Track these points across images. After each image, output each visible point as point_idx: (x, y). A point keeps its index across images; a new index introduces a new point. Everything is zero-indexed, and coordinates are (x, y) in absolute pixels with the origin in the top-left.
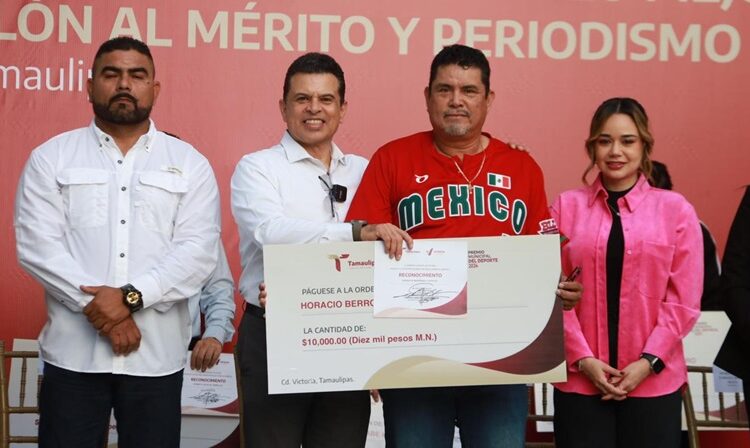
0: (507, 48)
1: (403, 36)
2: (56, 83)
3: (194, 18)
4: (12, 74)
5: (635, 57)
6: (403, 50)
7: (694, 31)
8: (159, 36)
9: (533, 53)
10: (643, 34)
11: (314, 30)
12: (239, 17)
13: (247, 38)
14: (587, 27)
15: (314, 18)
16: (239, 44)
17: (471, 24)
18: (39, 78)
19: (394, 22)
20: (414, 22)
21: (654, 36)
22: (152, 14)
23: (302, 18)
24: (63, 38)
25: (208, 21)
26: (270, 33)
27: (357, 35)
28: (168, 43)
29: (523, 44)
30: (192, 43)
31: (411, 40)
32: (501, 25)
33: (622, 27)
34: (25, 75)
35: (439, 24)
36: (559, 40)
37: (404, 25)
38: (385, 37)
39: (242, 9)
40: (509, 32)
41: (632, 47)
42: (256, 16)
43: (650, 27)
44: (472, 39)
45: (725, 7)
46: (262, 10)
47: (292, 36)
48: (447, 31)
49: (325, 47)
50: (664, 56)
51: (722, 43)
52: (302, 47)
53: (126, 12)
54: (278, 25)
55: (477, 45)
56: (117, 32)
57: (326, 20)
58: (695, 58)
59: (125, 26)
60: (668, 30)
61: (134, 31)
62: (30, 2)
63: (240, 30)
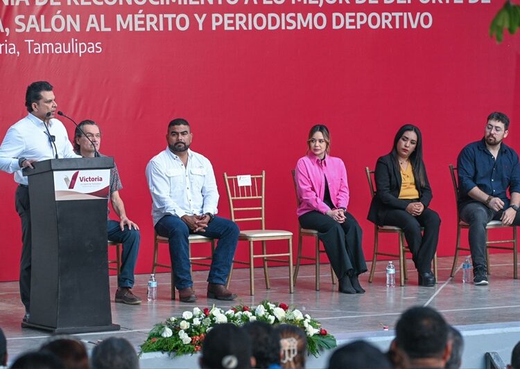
0: (240, 26)
1: (200, 22)
2: (67, 50)
3: (119, 17)
4: (50, 46)
5: (288, 28)
6: (201, 28)
7: (310, 15)
8: (105, 27)
9: (250, 28)
10: (291, 18)
11: (166, 20)
12: (136, 16)
13: (140, 26)
14: (270, 15)
15: (166, 16)
16: (137, 29)
17: (226, 16)
18: (60, 48)
19: (196, 16)
20: (204, 15)
21: (295, 19)
22: (102, 17)
23: (161, 16)
24: (69, 29)
25: (125, 19)
26: (149, 23)
27: (183, 22)
28: (109, 29)
29: (246, 24)
30: (119, 29)
31: (204, 24)
32: (238, 16)
33: (283, 15)
34: (55, 47)
35: (214, 16)
36: (260, 22)
37: (200, 17)
38: (194, 23)
39: (138, 13)
40: (241, 19)
41: (287, 24)
42: (143, 16)
43: (293, 15)
44: (227, 22)
45: (320, 5)
46: (145, 13)
47: (157, 25)
48: (217, 19)
49: (170, 28)
50: (299, 28)
51: (320, 21)
52: (161, 29)
53: (92, 17)
54: (152, 19)
55: (229, 25)
56: (89, 25)
57: (170, 16)
58: (311, 27)
59: (92, 23)
60: (300, 16)
61: (96, 25)
62: (56, 14)
63: (137, 23)
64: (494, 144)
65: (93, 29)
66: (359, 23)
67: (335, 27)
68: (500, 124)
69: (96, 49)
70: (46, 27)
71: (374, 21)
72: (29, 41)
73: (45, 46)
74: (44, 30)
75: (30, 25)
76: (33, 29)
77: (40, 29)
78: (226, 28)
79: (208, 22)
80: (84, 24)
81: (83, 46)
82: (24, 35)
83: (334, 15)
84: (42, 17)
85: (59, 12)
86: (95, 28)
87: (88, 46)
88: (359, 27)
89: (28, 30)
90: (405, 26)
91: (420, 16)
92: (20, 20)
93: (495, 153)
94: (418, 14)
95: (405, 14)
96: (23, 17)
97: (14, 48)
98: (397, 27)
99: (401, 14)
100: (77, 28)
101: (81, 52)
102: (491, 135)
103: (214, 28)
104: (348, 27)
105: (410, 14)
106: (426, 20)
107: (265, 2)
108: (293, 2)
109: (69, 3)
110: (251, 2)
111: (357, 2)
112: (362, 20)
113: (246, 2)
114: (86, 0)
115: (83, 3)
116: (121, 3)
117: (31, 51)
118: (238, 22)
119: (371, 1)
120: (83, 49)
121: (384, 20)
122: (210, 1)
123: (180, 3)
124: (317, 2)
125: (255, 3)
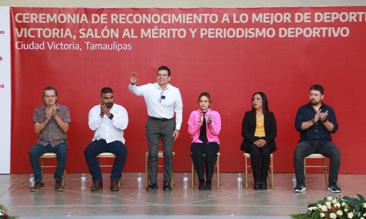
0: (219, 36)
1: (193, 33)
2: (110, 48)
3: (143, 31)
4: (100, 46)
5: (250, 37)
6: (193, 36)
7: (264, 30)
8: (134, 35)
9: (225, 37)
10: (252, 31)
11: (171, 32)
12: (153, 30)
13: (155, 35)
14: (238, 30)
15: (171, 29)
16: (153, 37)
17: (210, 30)
18: (106, 47)
19: (191, 30)
20: (196, 30)
21: (254, 31)
22: (132, 30)
23: (168, 29)
24: (112, 37)
25: (146, 31)
26: (161, 34)
27: (182, 33)
28: (136, 37)
29: (223, 34)
30: (142, 37)
31: (195, 34)
32: (217, 30)
33: (246, 29)
34: (103, 46)
35: (202, 30)
36: (231, 33)
37: (193, 30)
38: (189, 33)
39: (154, 28)
40: (219, 31)
41: (249, 34)
42: (157, 30)
44: (210, 33)
45: (271, 23)
46: (159, 28)
47: (166, 34)
48: (204, 32)
49: (174, 36)
50: (257, 36)
51: (271, 33)
52: (169, 37)
53: (126, 30)
54: (163, 32)
55: (212, 35)
56: (124, 35)
57: (174, 30)
58: (264, 36)
59: (126, 33)
60: (257, 30)
61: (128, 34)
62: (104, 28)
63: (154, 33)
64: (316, 104)
65: (126, 37)
66: (297, 34)
67: (280, 36)
69: (128, 48)
70: (98, 35)
71: (308, 32)
72: (88, 43)
73: (97, 46)
74: (96, 37)
75: (88, 34)
76: (90, 36)
77: (94, 36)
78: (210, 36)
79: (198, 33)
80: (121, 34)
81: (120, 46)
82: (86, 39)
83: (280, 29)
84: (96, 30)
85: (106, 27)
86: (128, 36)
87: (123, 46)
89: (87, 37)
90: (330, 35)
91: (340, 30)
92: (83, 31)
94: (339, 28)
95: (330, 28)
96: (84, 29)
97: (78, 47)
98: (324, 36)
99: (327, 28)
100: (117, 36)
101: (119, 49)
103: (202, 37)
104: (290, 36)
105: (333, 29)
106: (345, 32)
107: (235, 22)
108: (253, 22)
109: (112, 22)
110: (226, 22)
111: (297, 21)
112: (299, 32)
113: (223, 22)
114: (123, 20)
115: (121, 22)
116: (144, 22)
117: (89, 48)
118: (217, 33)
119: (306, 21)
120: (120, 47)
121: (315, 32)
122: (200, 21)
123: (181, 22)
124: (269, 22)
125: (229, 22)
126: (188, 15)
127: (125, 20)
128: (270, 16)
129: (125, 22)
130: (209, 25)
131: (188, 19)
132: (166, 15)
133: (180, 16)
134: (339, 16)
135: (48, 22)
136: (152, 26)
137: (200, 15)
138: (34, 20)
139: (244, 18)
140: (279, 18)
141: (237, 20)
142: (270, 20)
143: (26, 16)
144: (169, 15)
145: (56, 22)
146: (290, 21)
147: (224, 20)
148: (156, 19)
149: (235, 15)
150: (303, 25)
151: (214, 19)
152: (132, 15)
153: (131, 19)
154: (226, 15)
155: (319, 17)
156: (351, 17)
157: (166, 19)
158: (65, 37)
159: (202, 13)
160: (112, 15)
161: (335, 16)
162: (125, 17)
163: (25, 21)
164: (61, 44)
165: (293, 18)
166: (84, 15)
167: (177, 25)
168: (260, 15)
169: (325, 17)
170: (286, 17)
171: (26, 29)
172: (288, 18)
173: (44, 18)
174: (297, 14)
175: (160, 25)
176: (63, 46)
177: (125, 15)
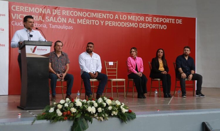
0: (114, 25)
1: (102, 23)
2: (62, 28)
3: (78, 20)
4: (57, 26)
5: (127, 26)
6: (102, 25)
7: (133, 23)
8: (74, 22)
9: (116, 26)
10: (128, 24)
11: (92, 22)
12: (83, 20)
13: (84, 23)
14: (122, 23)
15: (92, 20)
16: (83, 23)
17: (110, 22)
18: (60, 27)
19: (101, 21)
20: (103, 21)
21: (129, 24)
22: (73, 19)
23: (91, 20)
24: (63, 22)
26: (87, 22)
27: (97, 23)
28: (75, 23)
29: (115, 24)
30: (78, 23)
32: (113, 22)
33: (126, 23)
34: (58, 27)
35: (106, 22)
36: (119, 24)
38: (100, 23)
41: (127, 25)
42: (85, 20)
43: (129, 23)
44: (110, 23)
45: (136, 21)
47: (90, 23)
48: (107, 23)
49: (93, 24)
50: (130, 26)
51: (136, 25)
52: (91, 24)
53: (70, 19)
55: (110, 24)
56: (69, 21)
57: (93, 21)
58: (133, 27)
59: (70, 20)
60: (130, 23)
61: (71, 21)
62: (59, 17)
63: (83, 22)
64: (186, 56)
65: (70, 22)
66: (147, 26)
67: (140, 27)
68: (188, 49)
69: (71, 28)
70: (56, 21)
71: (151, 26)
72: (50, 24)
73: (55, 26)
74: (55, 21)
75: (51, 20)
76: (52, 21)
77: (54, 21)
78: (110, 25)
79: (104, 23)
80: (67, 21)
82: (49, 22)
83: (140, 24)
84: (55, 18)
85: (60, 17)
86: (71, 22)
87: (69, 27)
88: (147, 28)
89: (50, 21)
90: (159, 28)
91: (163, 26)
92: (48, 18)
93: (187, 58)
96: (49, 17)
97: (46, 26)
98: (157, 28)
99: (158, 25)
100: (65, 22)
102: (186, 53)
103: (106, 25)
104: (144, 27)
105: (161, 25)
106: (165, 27)
107: (121, 19)
108: (129, 19)
109: (63, 14)
110: (117, 18)
111: (146, 21)
112: (148, 26)
113: (115, 18)
114: (68, 14)
115: (67, 15)
116: (79, 16)
117: (51, 27)
118: (113, 24)
119: (150, 21)
120: (67, 28)
121: (154, 26)
122: (105, 17)
123: (96, 17)
124: (135, 20)
125: (118, 19)
126: (100, 14)
127: (69, 14)
128: (135, 17)
129: (69, 15)
130: (109, 20)
131: (100, 16)
132: (89, 13)
133: (96, 14)
134: (163, 20)
135: (29, 11)
136: (83, 18)
137: (105, 14)
138: (22, 10)
139: (125, 17)
140: (139, 19)
141: (121, 18)
142: (135, 19)
143: (18, 7)
144: (91, 13)
145: (34, 12)
146: (144, 20)
147: (116, 17)
148: (85, 14)
149: (121, 16)
150: (149, 23)
151: (111, 17)
152: (73, 12)
153: (72, 13)
154: (117, 15)
155: (155, 19)
156: (167, 21)
157: (89, 15)
158: (39, 20)
159: (106, 13)
160: (63, 11)
161: (162, 20)
162: (70, 12)
163: (17, 10)
164: (37, 24)
165: (145, 19)
166: (49, 10)
167: (95, 18)
168: (132, 16)
169: (157, 20)
170: (142, 19)
171: (17, 15)
172: (143, 19)
173: (27, 9)
174: (146, 17)
175: (87, 18)
176: (38, 25)
177: (69, 11)
